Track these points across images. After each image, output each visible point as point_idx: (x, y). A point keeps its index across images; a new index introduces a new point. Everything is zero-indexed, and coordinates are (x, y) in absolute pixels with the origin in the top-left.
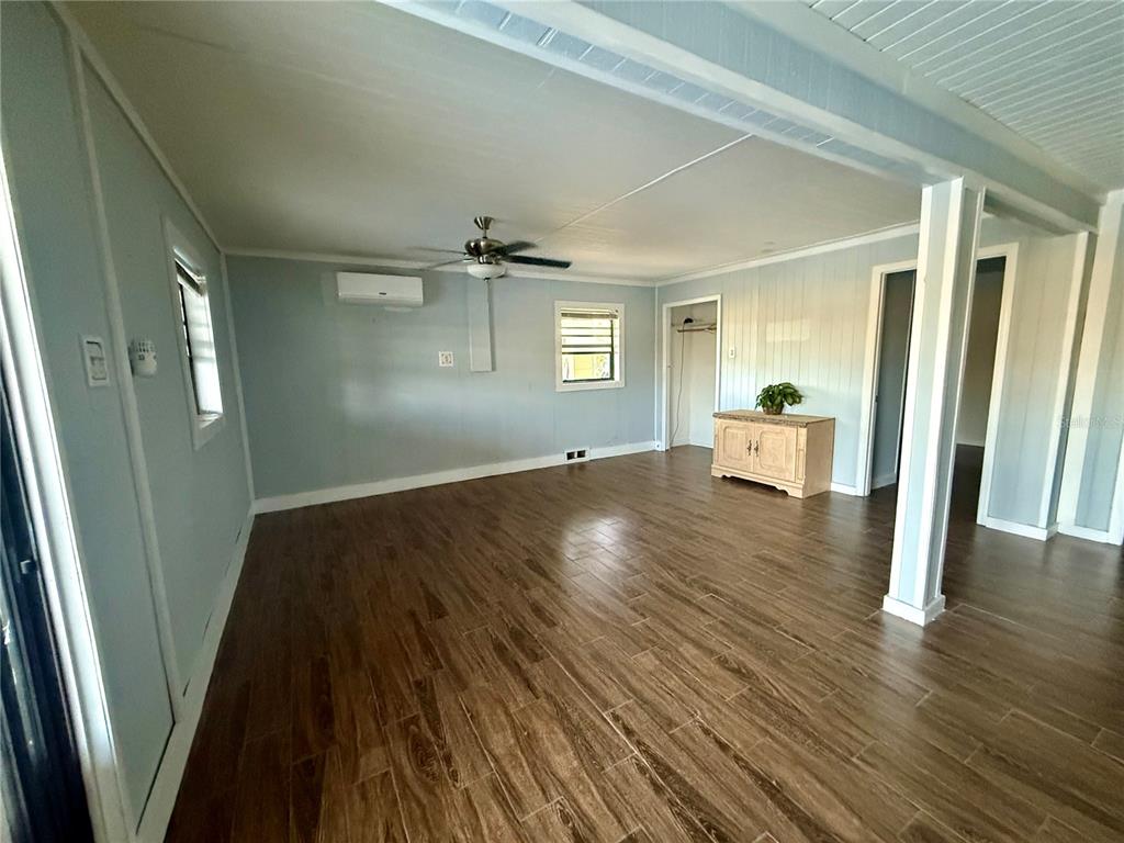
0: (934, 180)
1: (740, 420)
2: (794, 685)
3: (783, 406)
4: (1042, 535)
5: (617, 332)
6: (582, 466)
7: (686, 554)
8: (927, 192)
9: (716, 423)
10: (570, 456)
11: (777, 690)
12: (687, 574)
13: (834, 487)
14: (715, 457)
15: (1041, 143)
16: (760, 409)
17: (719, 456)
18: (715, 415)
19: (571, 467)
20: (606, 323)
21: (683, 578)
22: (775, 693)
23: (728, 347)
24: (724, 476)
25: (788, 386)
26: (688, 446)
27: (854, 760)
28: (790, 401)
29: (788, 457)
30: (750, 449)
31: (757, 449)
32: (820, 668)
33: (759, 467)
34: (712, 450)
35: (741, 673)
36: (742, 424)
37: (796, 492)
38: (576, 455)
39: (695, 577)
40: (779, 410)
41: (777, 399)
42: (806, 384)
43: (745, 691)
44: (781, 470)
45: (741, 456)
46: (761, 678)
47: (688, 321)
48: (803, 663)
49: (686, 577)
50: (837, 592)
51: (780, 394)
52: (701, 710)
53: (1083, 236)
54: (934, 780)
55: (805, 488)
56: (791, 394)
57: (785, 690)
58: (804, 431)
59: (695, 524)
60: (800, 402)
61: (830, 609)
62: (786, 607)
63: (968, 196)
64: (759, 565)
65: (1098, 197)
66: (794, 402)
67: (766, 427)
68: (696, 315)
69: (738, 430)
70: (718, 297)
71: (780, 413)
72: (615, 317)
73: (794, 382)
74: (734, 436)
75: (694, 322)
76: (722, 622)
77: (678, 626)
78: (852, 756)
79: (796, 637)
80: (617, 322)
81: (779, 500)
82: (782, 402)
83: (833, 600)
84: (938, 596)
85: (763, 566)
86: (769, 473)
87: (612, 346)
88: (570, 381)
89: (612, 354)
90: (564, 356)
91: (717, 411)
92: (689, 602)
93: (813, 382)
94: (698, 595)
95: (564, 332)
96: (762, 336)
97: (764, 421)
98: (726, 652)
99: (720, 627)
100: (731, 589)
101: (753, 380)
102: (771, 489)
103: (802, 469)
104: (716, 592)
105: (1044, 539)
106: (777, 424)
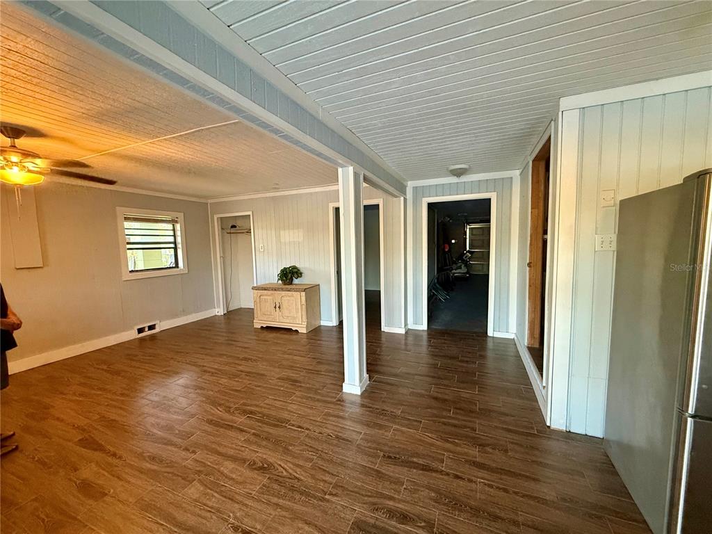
0: (342, 166)
1: (269, 290)
2: (296, 461)
3: (292, 280)
4: (402, 331)
5: (178, 233)
6: (153, 337)
7: (233, 390)
8: (340, 170)
9: (254, 294)
10: (140, 331)
11: (286, 470)
12: (232, 405)
13: (323, 323)
14: (255, 316)
15: (382, 157)
16: (280, 282)
17: (257, 314)
18: (254, 288)
19: (142, 340)
20: (170, 226)
21: (228, 409)
22: (285, 473)
23: (260, 245)
24: (262, 327)
25: (294, 267)
26: (240, 309)
27: (327, 497)
28: (296, 276)
29: (297, 309)
30: (275, 307)
31: (279, 307)
32: (312, 443)
33: (281, 318)
34: (253, 309)
35: (264, 468)
36: (270, 292)
37: (303, 330)
38: (147, 329)
39: (237, 406)
40: (291, 283)
41: (289, 275)
42: (303, 266)
43: (265, 481)
44: (294, 318)
45: (271, 313)
46: (276, 465)
47: (233, 227)
48: (302, 444)
49: (230, 408)
50: (321, 388)
51: (290, 273)
52: (233, 513)
53: (402, 198)
54: (363, 486)
55: (307, 327)
56: (297, 272)
57: (290, 468)
58: (303, 294)
59: (240, 365)
60: (301, 277)
61: (318, 400)
62: (293, 407)
63: (356, 175)
64: (280, 384)
65: (405, 183)
66: (298, 277)
67: (283, 293)
68: (239, 223)
69: (269, 297)
70: (250, 213)
71: (291, 284)
72: (177, 222)
73: (297, 265)
74: (266, 301)
75: (236, 228)
76: (254, 434)
77: (221, 449)
78: (325, 494)
79: (299, 427)
80: (178, 227)
81: (294, 337)
82: (292, 277)
83: (319, 394)
84: (366, 376)
85: (282, 384)
86: (288, 321)
87: (175, 243)
88: (137, 271)
89: (175, 249)
90: (128, 251)
91: (255, 285)
92: (230, 427)
93: (307, 265)
94: (237, 419)
95: (127, 232)
96: (278, 237)
97: (282, 290)
98: (254, 456)
99: (252, 438)
100: (261, 407)
101: (275, 265)
102: (290, 330)
103: (304, 317)
104: (251, 412)
105: (404, 333)
106: (289, 291)
